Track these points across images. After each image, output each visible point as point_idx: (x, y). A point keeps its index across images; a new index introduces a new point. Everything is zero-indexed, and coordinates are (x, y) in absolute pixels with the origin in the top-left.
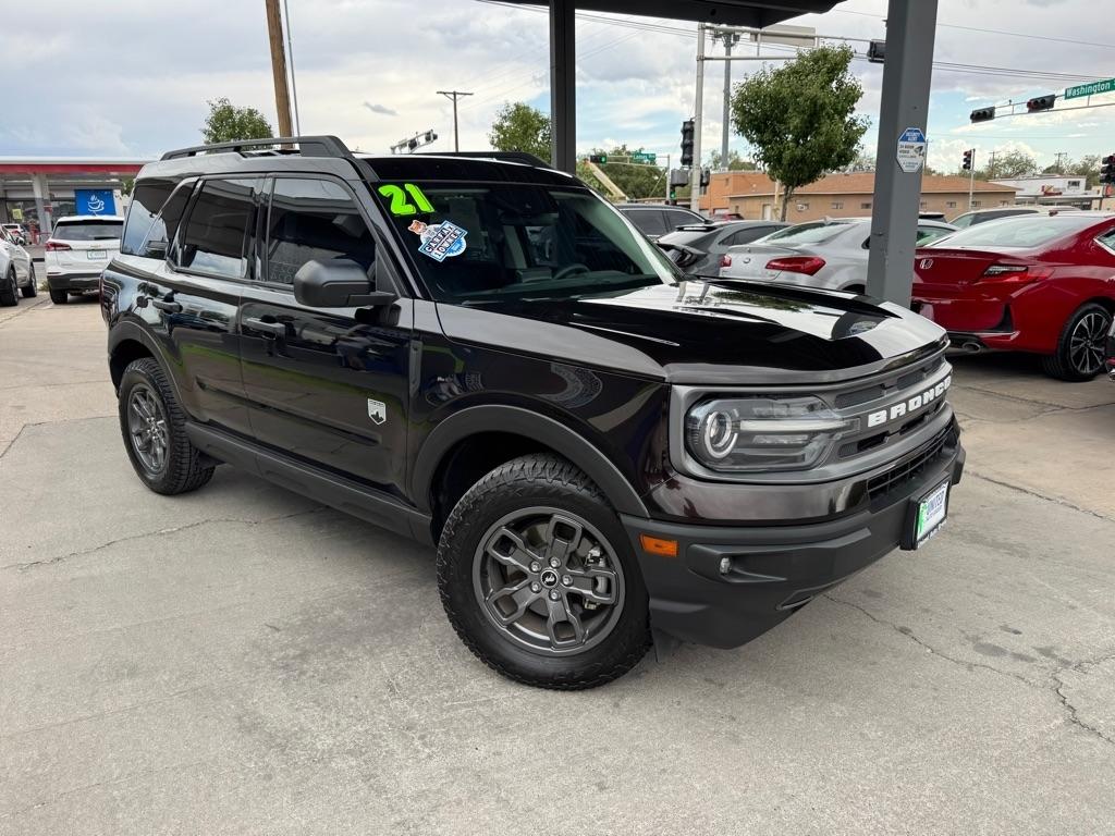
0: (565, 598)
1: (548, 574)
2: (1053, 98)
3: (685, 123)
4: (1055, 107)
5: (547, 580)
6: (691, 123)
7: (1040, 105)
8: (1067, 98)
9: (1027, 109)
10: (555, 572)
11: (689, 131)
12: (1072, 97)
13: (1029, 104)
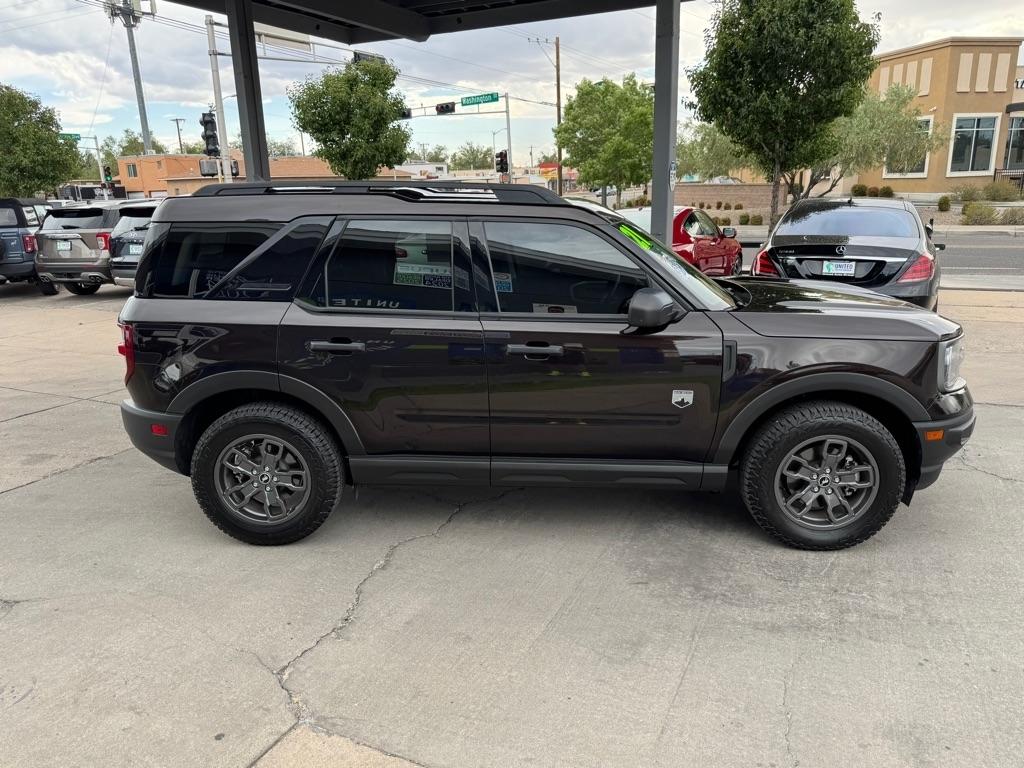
0: (837, 491)
1: (824, 479)
2: (453, 104)
3: (204, 115)
4: (456, 112)
5: (824, 482)
6: (211, 115)
7: (445, 109)
8: (463, 105)
9: (436, 112)
10: (828, 476)
11: (208, 122)
12: (466, 104)
13: (437, 108)
